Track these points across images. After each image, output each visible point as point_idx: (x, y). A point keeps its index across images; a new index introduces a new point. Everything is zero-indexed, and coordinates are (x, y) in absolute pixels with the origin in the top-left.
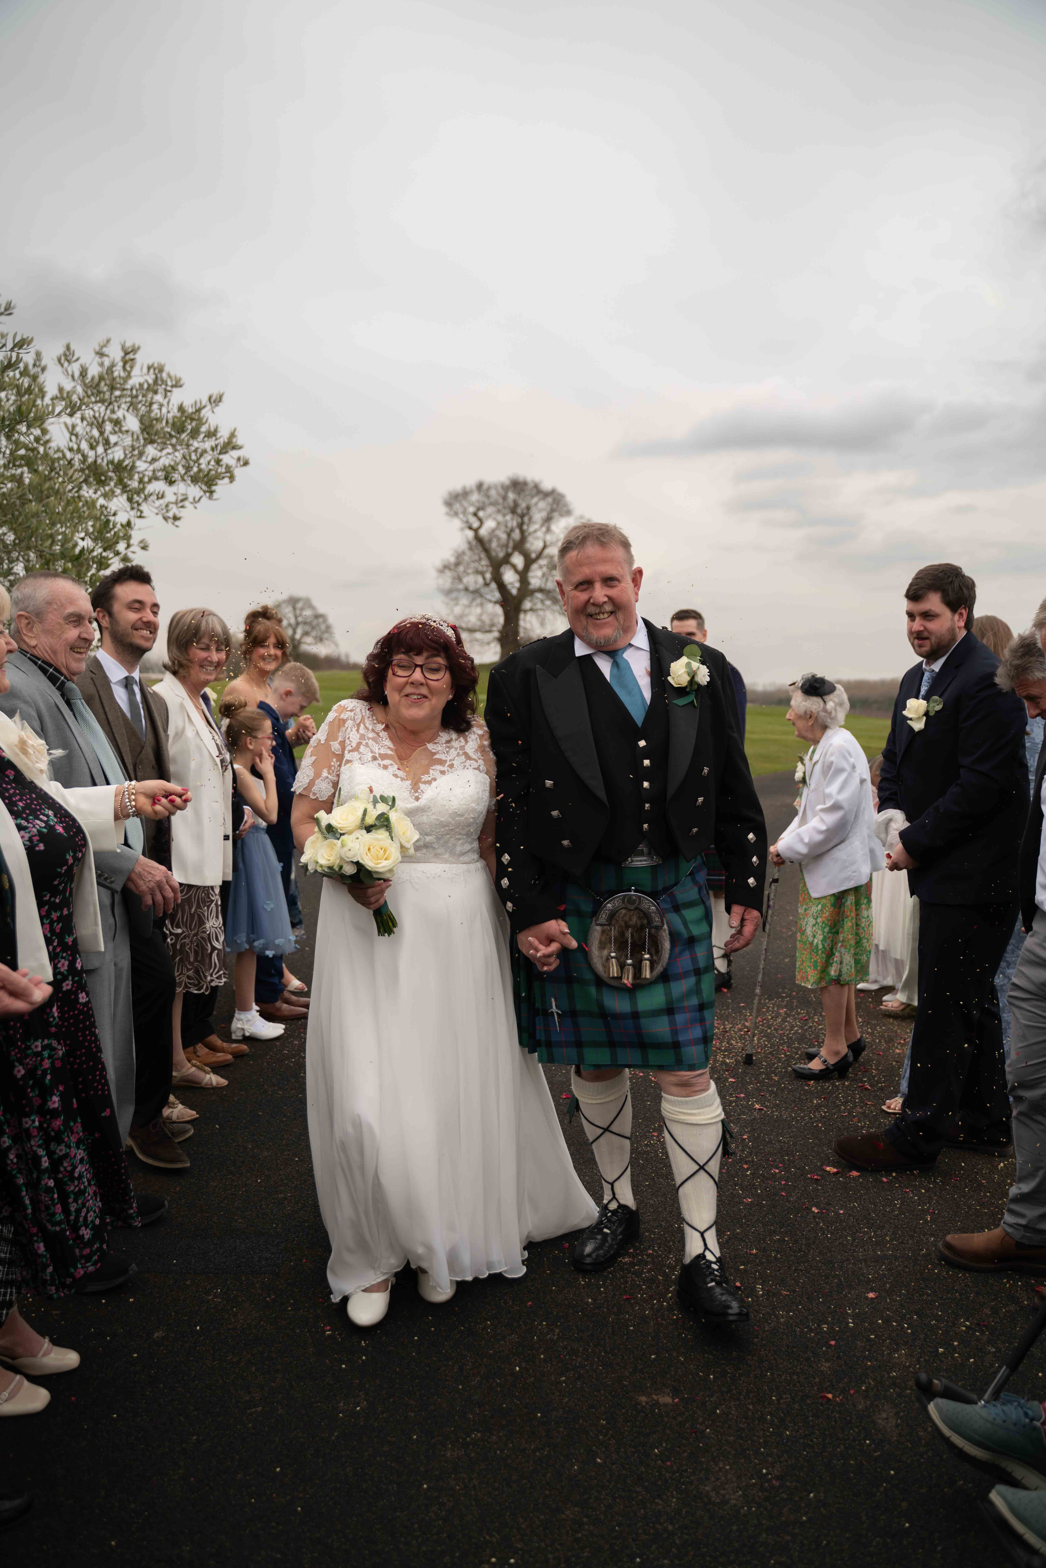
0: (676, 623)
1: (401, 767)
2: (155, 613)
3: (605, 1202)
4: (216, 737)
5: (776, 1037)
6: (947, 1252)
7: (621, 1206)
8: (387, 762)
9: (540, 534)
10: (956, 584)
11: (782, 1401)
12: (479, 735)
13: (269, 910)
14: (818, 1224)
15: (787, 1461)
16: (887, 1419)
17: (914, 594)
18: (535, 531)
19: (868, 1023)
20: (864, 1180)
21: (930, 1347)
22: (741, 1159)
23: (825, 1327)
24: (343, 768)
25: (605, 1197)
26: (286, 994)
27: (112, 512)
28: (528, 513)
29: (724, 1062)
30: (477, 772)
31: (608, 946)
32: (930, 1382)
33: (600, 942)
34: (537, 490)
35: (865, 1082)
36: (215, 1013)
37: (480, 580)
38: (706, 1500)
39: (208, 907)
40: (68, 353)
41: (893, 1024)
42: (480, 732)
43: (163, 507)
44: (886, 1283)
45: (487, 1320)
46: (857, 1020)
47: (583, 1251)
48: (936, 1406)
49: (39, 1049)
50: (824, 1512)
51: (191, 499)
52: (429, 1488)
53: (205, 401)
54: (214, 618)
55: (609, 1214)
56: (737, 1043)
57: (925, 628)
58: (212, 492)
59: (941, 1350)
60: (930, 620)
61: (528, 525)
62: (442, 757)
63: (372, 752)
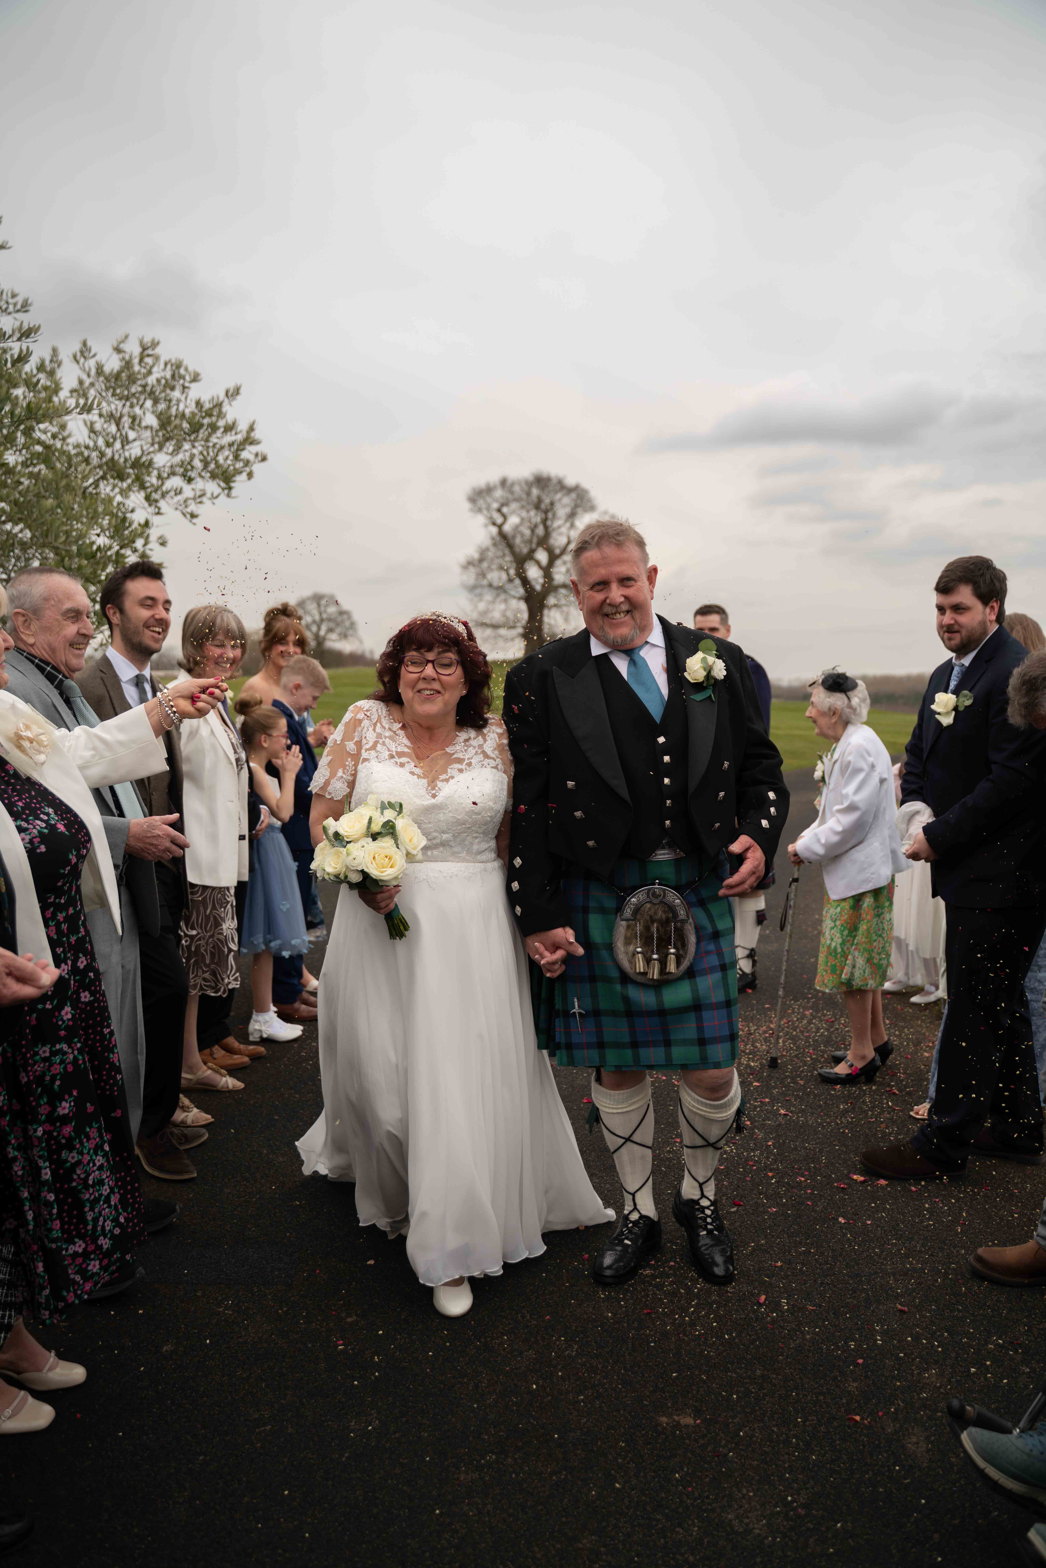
0: (699, 618)
1: (418, 765)
2: (167, 610)
3: (626, 1212)
4: (232, 736)
5: (801, 1040)
6: (978, 1266)
7: (642, 1217)
8: (404, 760)
9: (564, 530)
10: (988, 577)
11: (807, 1423)
12: (498, 734)
13: (285, 910)
14: (845, 1235)
15: (813, 1488)
16: (917, 1443)
17: (944, 587)
18: (559, 527)
19: (896, 1025)
20: (892, 1189)
21: (961, 1366)
22: (766, 1166)
23: (852, 1345)
24: (360, 767)
25: (626, 1207)
26: (305, 995)
27: (130, 509)
28: (552, 509)
29: (748, 1066)
30: (494, 771)
31: (634, 941)
32: (963, 1408)
33: (626, 938)
34: (561, 486)
35: (893, 1086)
36: (232, 1014)
37: (504, 576)
38: (729, 1529)
39: (225, 908)
40: (84, 349)
41: (921, 1026)
42: (500, 731)
43: (182, 502)
44: (915, 1298)
45: (503, 1334)
46: (884, 1022)
47: (602, 1263)
48: (969, 1435)
49: (47, 1054)
50: (852, 1543)
51: (209, 495)
52: (441, 1513)
53: (222, 396)
54: (230, 615)
55: (630, 1225)
56: (762, 1045)
57: (956, 621)
58: (230, 488)
59: (973, 1370)
60: (961, 614)
61: (552, 522)
62: (460, 755)
63: (389, 750)
